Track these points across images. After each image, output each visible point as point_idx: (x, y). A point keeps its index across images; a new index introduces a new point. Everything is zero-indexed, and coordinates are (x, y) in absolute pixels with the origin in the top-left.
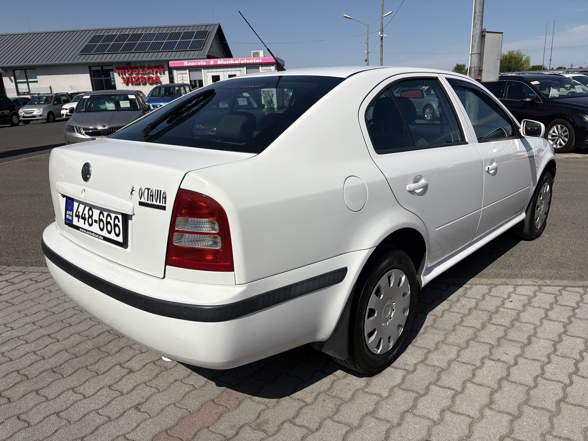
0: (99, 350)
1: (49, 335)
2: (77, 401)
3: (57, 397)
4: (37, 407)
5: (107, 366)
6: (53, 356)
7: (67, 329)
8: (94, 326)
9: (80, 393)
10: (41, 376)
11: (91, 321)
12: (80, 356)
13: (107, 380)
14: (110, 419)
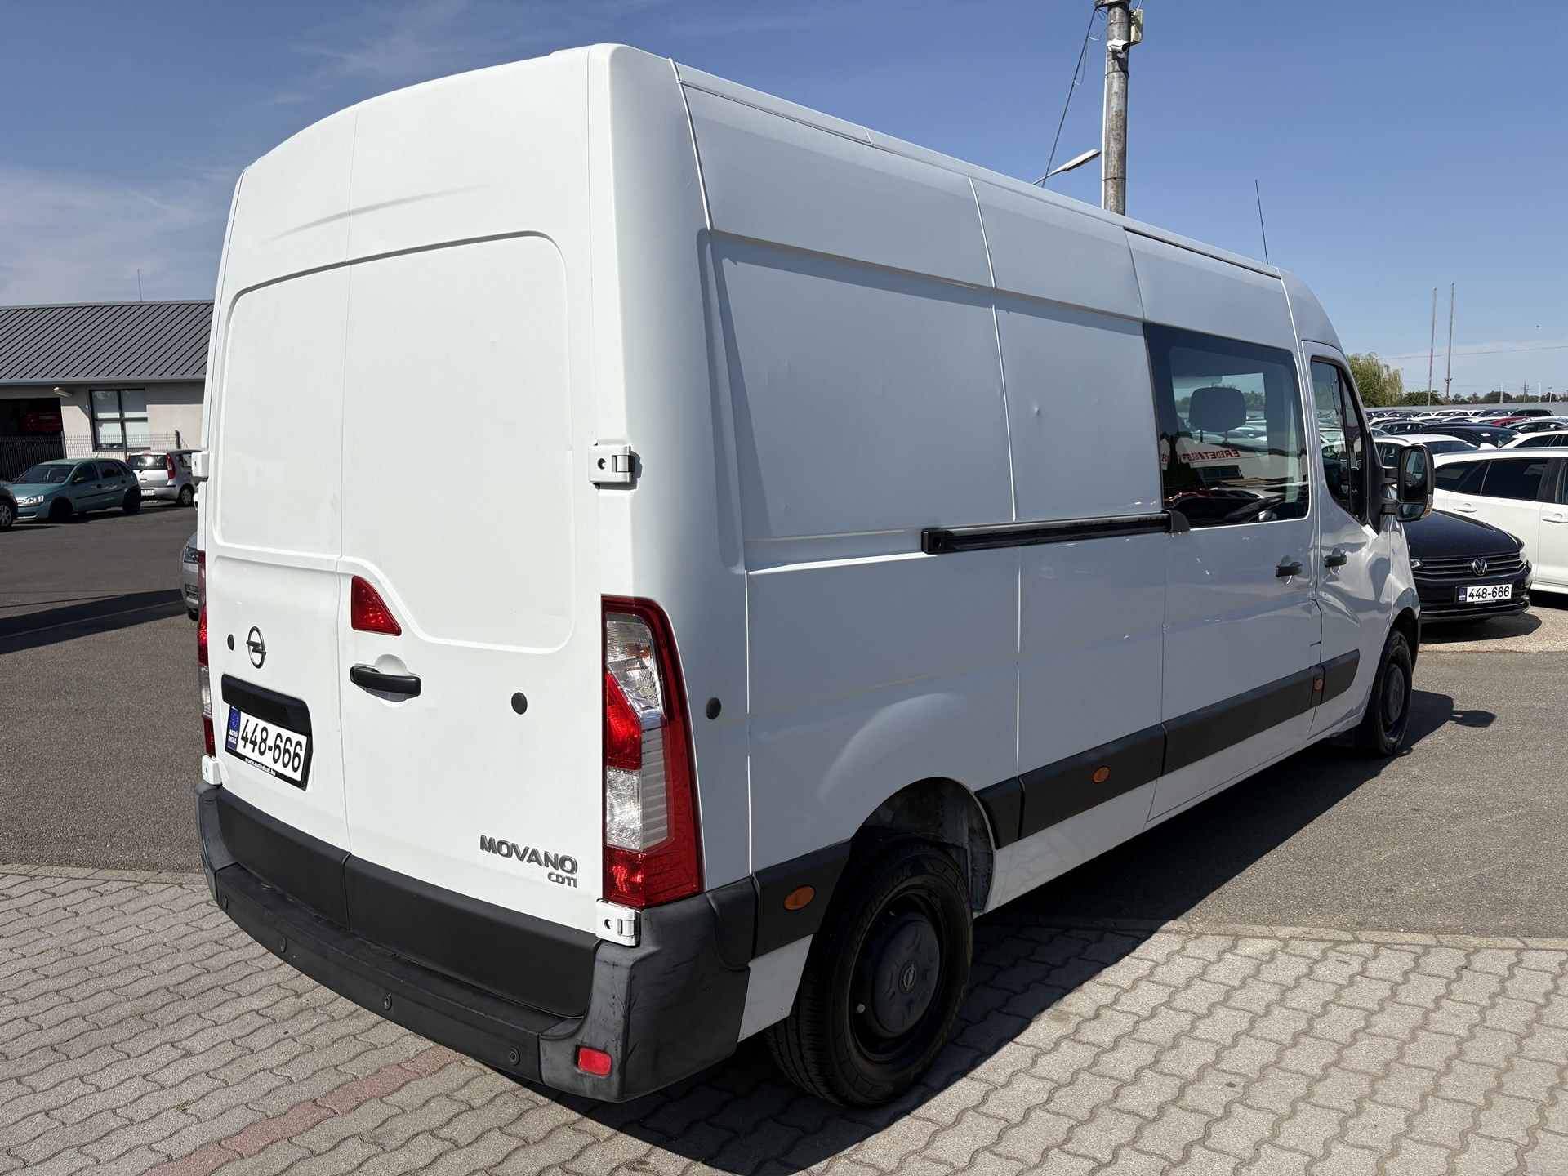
0: (142, 1018)
1: (58, 991)
2: (83, 1095)
3: (52, 1088)
4: (15, 1101)
5: (149, 1045)
6: (58, 1025)
7: (92, 983)
8: (143, 978)
9: (92, 1084)
10: (30, 1056)
11: (140, 970)
12: (106, 1027)
13: (144, 1065)
14: (132, 1122)
